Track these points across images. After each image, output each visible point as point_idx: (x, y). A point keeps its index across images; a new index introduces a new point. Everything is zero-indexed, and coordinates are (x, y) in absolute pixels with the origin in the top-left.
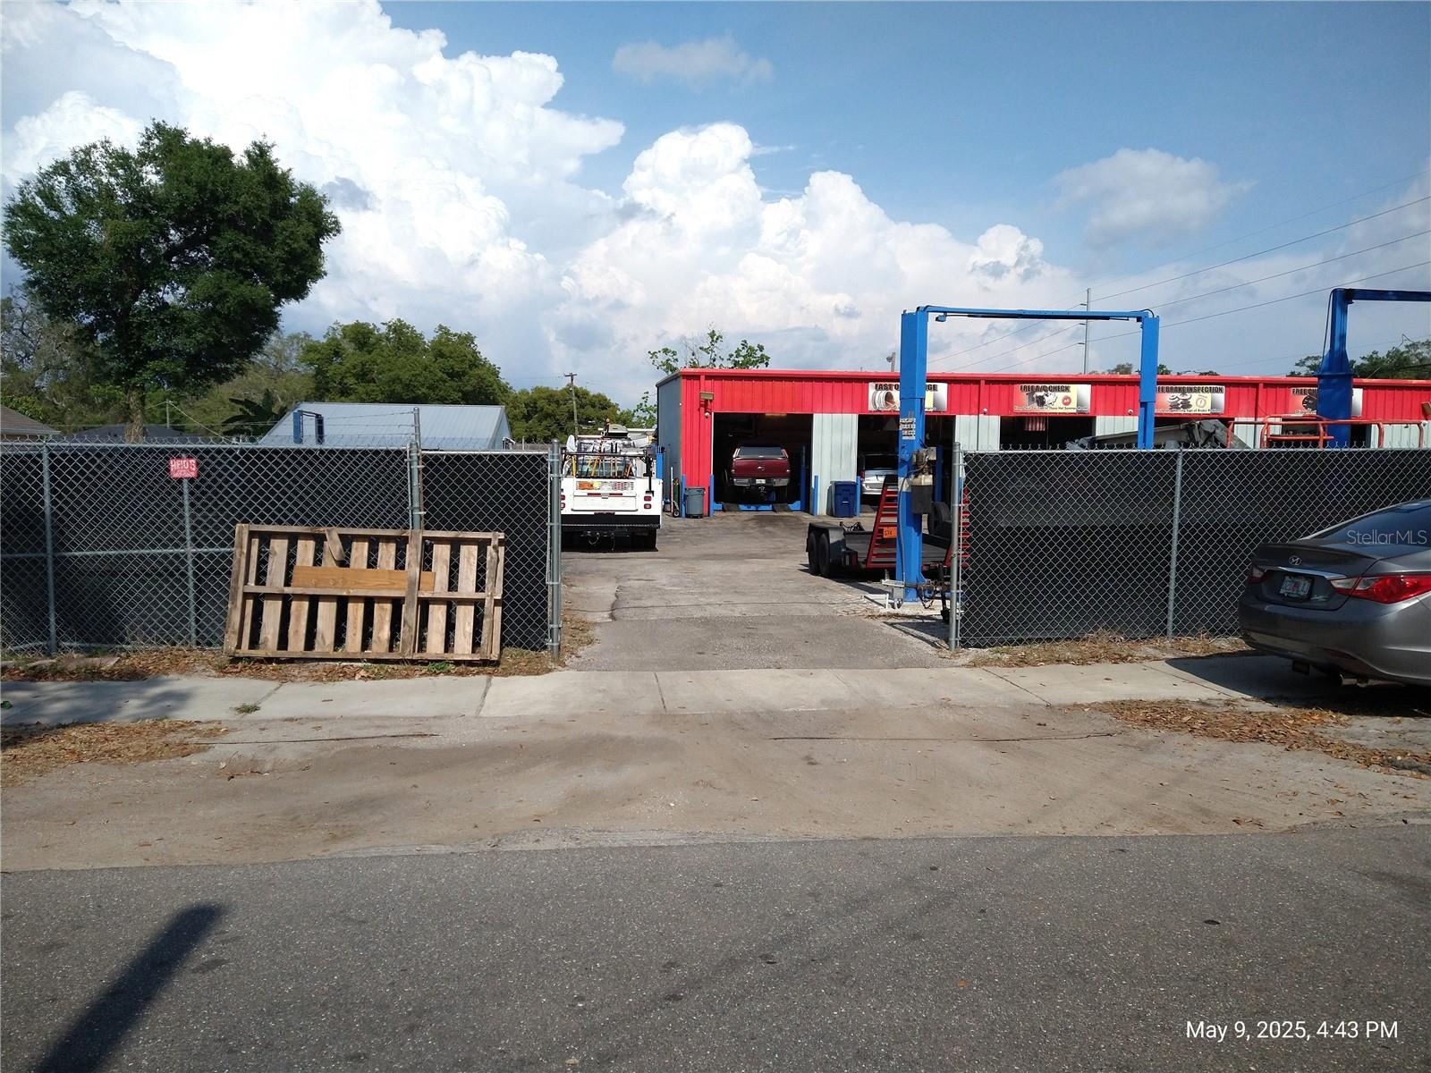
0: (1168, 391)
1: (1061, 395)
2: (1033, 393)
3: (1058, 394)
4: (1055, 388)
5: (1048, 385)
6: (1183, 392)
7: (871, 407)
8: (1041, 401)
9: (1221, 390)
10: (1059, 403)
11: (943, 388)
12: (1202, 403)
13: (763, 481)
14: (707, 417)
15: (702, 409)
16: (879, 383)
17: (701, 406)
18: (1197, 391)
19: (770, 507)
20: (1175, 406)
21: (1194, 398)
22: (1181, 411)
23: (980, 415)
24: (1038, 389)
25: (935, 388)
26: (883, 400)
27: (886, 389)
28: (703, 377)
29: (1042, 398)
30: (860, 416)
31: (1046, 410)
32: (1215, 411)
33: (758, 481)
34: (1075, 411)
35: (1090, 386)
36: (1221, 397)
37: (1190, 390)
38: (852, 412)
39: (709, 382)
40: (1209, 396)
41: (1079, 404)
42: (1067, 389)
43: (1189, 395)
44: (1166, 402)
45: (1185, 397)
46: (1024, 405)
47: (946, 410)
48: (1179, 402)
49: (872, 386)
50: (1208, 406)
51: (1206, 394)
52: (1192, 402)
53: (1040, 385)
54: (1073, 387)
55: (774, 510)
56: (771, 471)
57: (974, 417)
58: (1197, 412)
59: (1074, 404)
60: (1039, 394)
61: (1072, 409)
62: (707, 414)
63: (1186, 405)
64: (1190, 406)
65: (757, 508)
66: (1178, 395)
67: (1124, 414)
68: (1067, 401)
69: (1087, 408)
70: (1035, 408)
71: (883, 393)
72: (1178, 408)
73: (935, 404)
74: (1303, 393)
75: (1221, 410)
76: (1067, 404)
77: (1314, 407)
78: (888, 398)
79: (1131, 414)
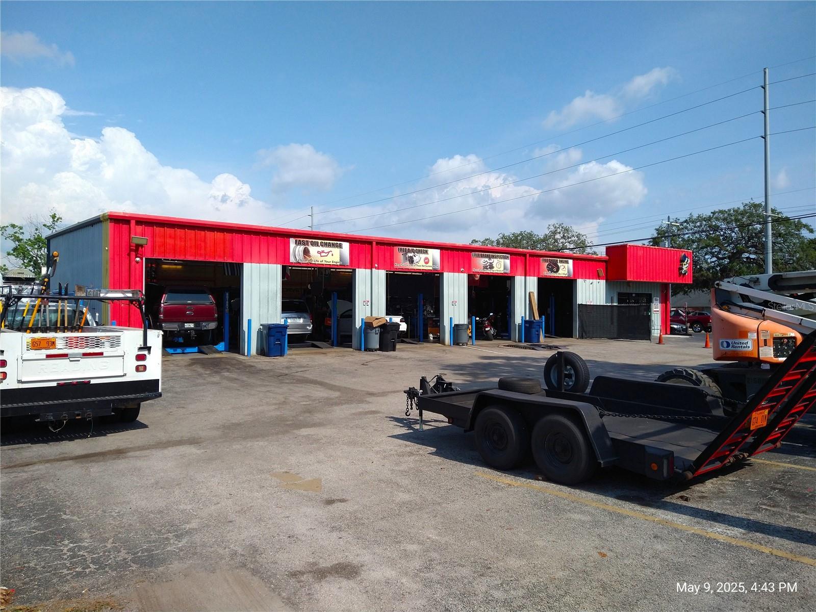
0: (482, 256)
1: (423, 256)
2: (406, 254)
3: (421, 255)
4: (419, 251)
5: (415, 249)
6: (489, 257)
7: (292, 260)
8: (411, 260)
9: (508, 257)
10: (422, 263)
11: (346, 246)
12: (499, 266)
13: (192, 325)
14: (137, 262)
15: (133, 254)
16: (298, 239)
17: (131, 250)
18: (496, 257)
19: (196, 349)
20: (485, 267)
21: (495, 262)
22: (489, 271)
23: (374, 270)
24: (409, 251)
25: (340, 246)
26: (302, 253)
27: (304, 244)
28: (133, 222)
29: (412, 257)
30: (282, 266)
31: (414, 267)
32: (506, 271)
33: (187, 325)
34: (431, 268)
35: (439, 251)
36: (508, 262)
37: (493, 257)
38: (276, 263)
39: (139, 228)
40: (502, 260)
41: (434, 263)
42: (426, 252)
43: (492, 260)
44: (481, 264)
45: (491, 262)
46: (401, 263)
47: (349, 264)
48: (488, 265)
49: (292, 241)
50: (502, 269)
51: (500, 260)
52: (494, 265)
53: (410, 248)
54: (430, 251)
55: (200, 352)
56: (201, 315)
57: (368, 271)
58: (497, 272)
59: (431, 264)
60: (410, 255)
61: (429, 267)
62: (138, 259)
63: (491, 267)
64: (493, 267)
65: (183, 350)
66: (487, 259)
67: (459, 271)
68: (427, 261)
69: (438, 267)
70: (407, 265)
71: (302, 248)
72: (487, 269)
73: (341, 259)
74: (546, 261)
75: (508, 271)
76: (427, 263)
77: (552, 271)
78: (306, 252)
79: (462, 272)
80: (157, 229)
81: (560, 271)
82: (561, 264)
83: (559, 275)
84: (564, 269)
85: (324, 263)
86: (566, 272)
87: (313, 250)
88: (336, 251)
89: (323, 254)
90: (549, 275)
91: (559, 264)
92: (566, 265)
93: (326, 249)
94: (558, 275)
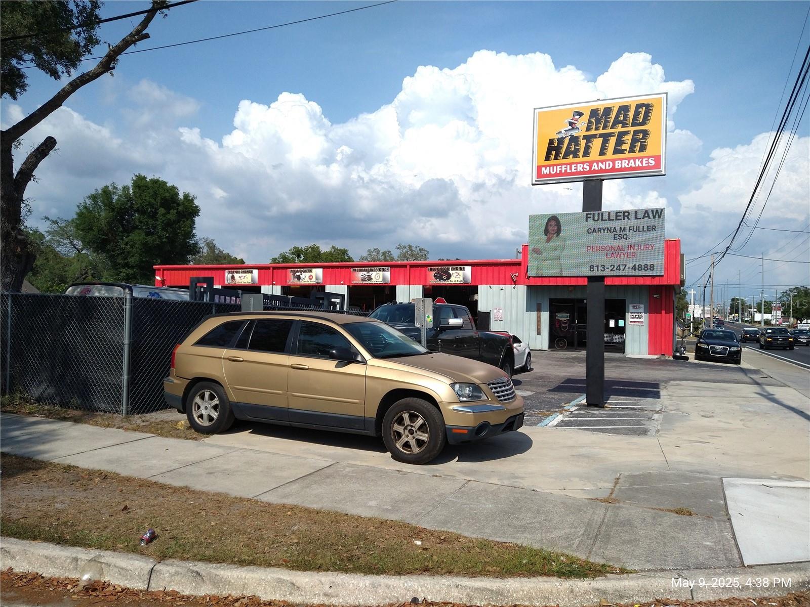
0: (361, 271)
1: (308, 274)
2: (295, 273)
3: (306, 274)
4: (305, 270)
5: (302, 269)
6: (368, 271)
7: (226, 282)
8: (299, 278)
9: (388, 270)
10: (307, 279)
11: (256, 272)
12: (378, 277)
16: (229, 270)
17: (161, 283)
18: (375, 270)
20: (364, 279)
21: (374, 275)
22: (367, 282)
23: (273, 285)
24: (298, 271)
25: (252, 272)
26: (230, 278)
27: (232, 273)
28: (162, 270)
29: (299, 276)
30: (222, 286)
31: (302, 282)
32: (385, 282)
34: (315, 283)
35: (322, 269)
36: (388, 274)
37: (372, 270)
38: (219, 284)
39: (165, 272)
40: (381, 273)
41: (317, 279)
42: (311, 271)
43: (371, 273)
44: (359, 277)
45: (369, 274)
46: (291, 280)
47: (257, 283)
48: (366, 277)
49: (227, 271)
50: (381, 279)
51: (380, 272)
52: (373, 277)
53: (299, 269)
54: (314, 270)
57: (270, 287)
58: (376, 283)
59: (314, 279)
60: (298, 274)
61: (313, 282)
62: (164, 286)
63: (370, 278)
64: (371, 279)
66: (365, 273)
67: (340, 283)
68: (311, 278)
69: (321, 281)
70: (296, 281)
71: (230, 275)
72: (366, 281)
73: (252, 280)
74: (433, 270)
75: (388, 281)
76: (311, 279)
77: (441, 278)
78: (233, 277)
79: (342, 284)
80: (173, 272)
81: (452, 279)
82: (454, 272)
83: (451, 283)
84: (458, 276)
85: (242, 283)
86: (461, 279)
87: (237, 276)
88: (249, 275)
89: (242, 278)
90: (437, 282)
91: (451, 272)
92: (461, 272)
93: (244, 275)
94: (449, 282)
